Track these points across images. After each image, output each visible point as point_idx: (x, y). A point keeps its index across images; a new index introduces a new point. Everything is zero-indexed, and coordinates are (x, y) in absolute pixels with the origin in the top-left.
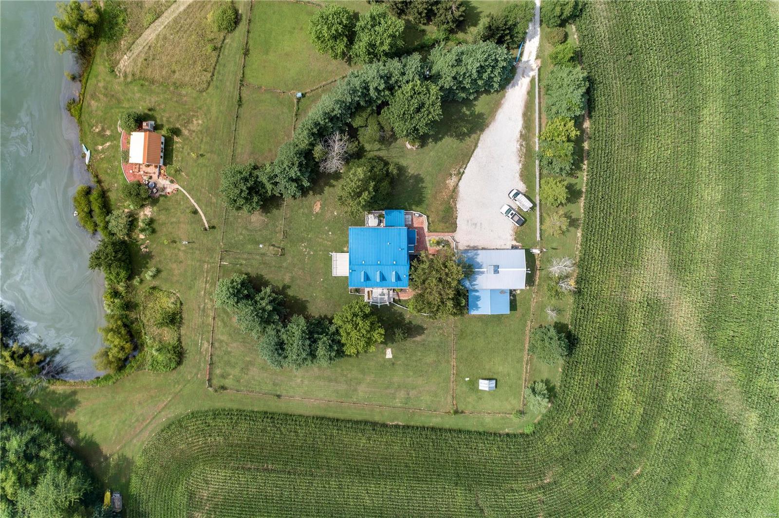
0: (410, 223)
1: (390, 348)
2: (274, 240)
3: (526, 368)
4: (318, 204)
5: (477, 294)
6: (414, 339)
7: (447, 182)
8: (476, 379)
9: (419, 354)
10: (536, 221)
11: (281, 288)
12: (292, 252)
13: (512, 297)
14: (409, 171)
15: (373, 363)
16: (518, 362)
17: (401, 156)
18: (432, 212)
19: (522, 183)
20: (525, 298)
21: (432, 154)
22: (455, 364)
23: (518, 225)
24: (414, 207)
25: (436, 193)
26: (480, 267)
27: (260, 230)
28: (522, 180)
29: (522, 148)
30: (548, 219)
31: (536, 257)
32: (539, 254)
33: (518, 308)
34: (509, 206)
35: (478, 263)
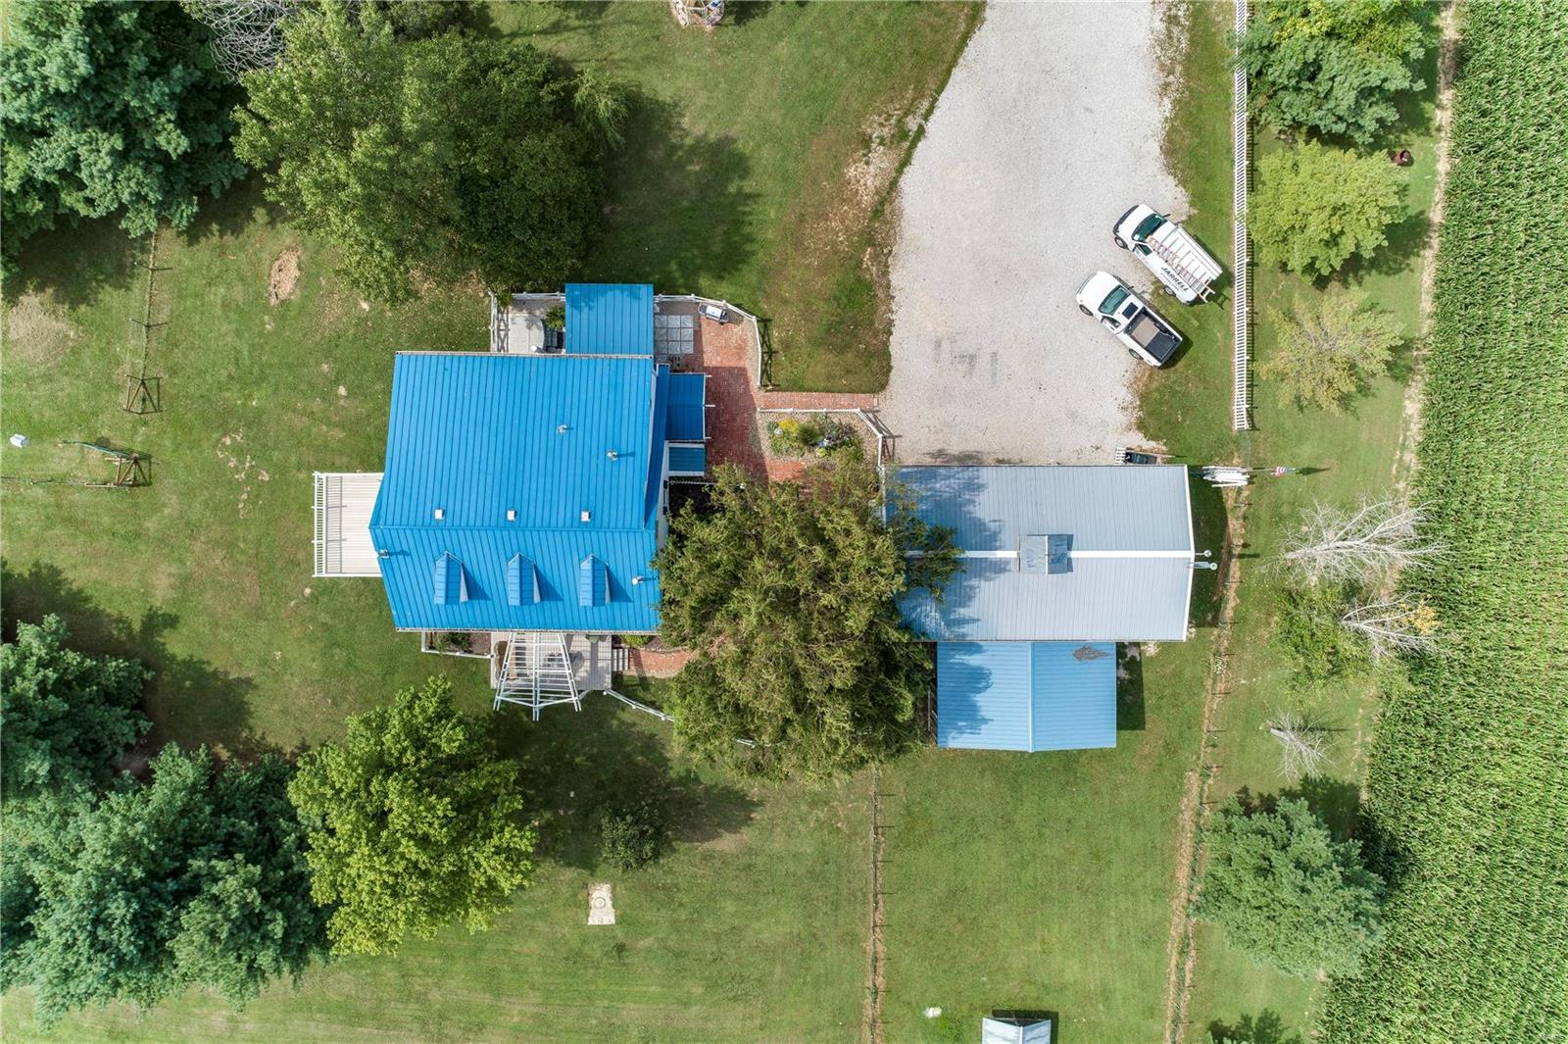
0: (689, 349)
1: (604, 880)
2: (104, 418)
3: (1180, 969)
4: (291, 262)
5: (974, 660)
6: (707, 845)
7: (851, 172)
8: (972, 1008)
9: (730, 907)
10: (1229, 351)
11: (137, 627)
12: (181, 474)
13: (1124, 674)
14: (686, 122)
15: (532, 946)
16: (1144, 944)
17: (648, 59)
18: (785, 302)
19: (1171, 181)
20: (1177, 674)
21: (783, 49)
22: (880, 947)
23: (1155, 362)
24: (704, 282)
25: (802, 219)
26: (990, 542)
27: (49, 378)
28: (1172, 169)
29: (1176, 30)
30: (1286, 332)
31: (1230, 504)
32: (1239, 490)
33: (1148, 715)
34: (1120, 280)
35: (980, 525)
